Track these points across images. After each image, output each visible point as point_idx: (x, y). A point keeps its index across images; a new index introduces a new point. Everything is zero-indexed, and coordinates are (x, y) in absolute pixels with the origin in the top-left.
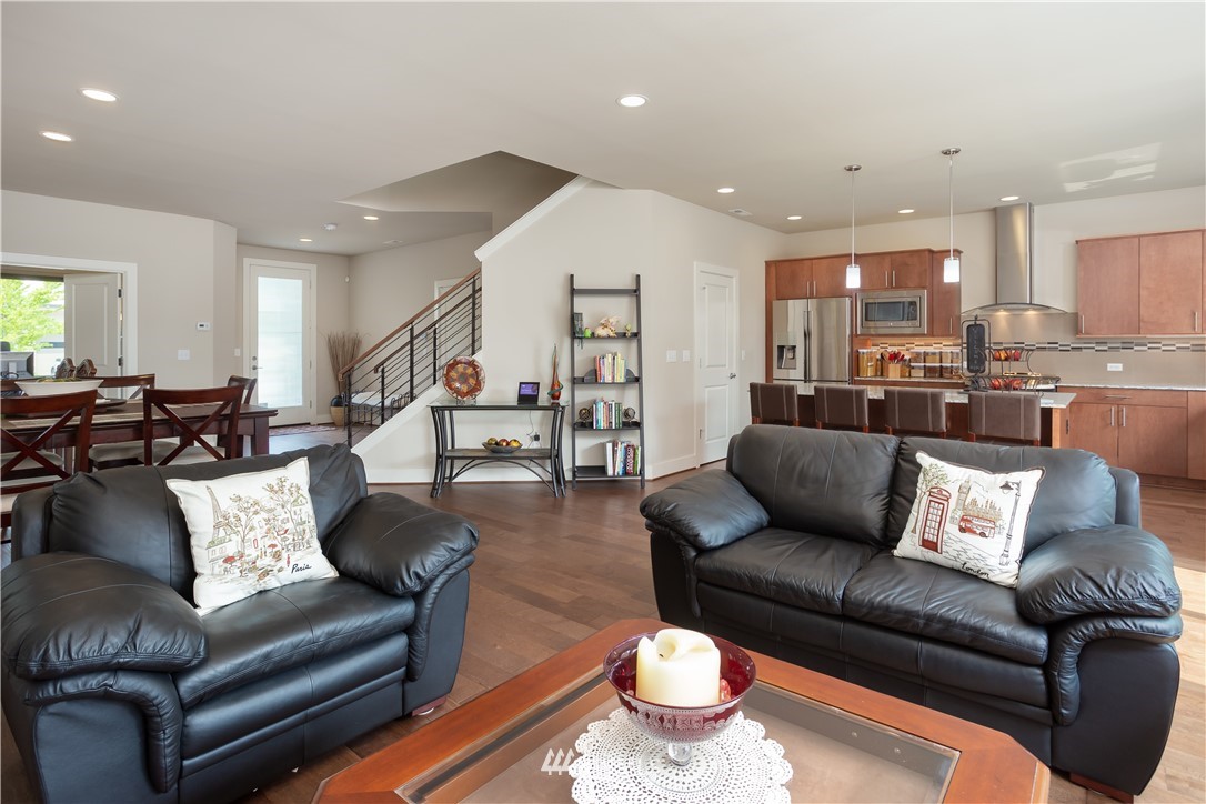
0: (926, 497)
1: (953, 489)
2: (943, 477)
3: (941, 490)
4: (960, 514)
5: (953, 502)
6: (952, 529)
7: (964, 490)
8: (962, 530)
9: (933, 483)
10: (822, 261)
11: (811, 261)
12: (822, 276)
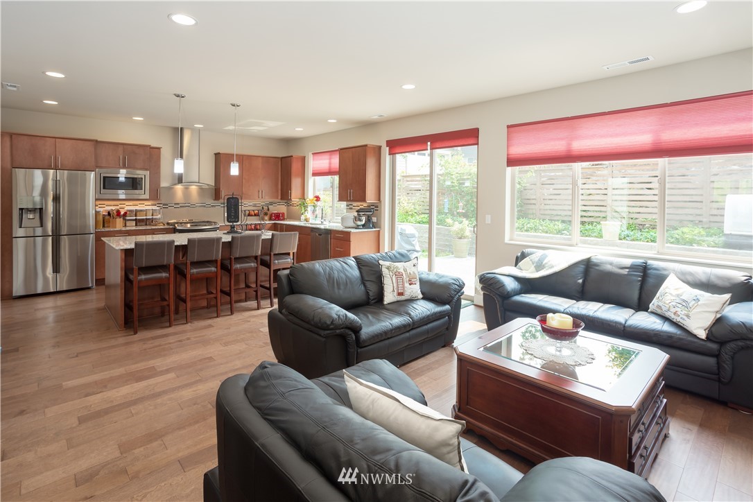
0: (394, 277)
1: (402, 270)
2: (397, 267)
3: (399, 272)
4: (408, 279)
5: (404, 275)
6: (407, 285)
7: (405, 270)
8: (410, 284)
9: (395, 270)
10: (67, 141)
11: (54, 139)
12: (66, 153)
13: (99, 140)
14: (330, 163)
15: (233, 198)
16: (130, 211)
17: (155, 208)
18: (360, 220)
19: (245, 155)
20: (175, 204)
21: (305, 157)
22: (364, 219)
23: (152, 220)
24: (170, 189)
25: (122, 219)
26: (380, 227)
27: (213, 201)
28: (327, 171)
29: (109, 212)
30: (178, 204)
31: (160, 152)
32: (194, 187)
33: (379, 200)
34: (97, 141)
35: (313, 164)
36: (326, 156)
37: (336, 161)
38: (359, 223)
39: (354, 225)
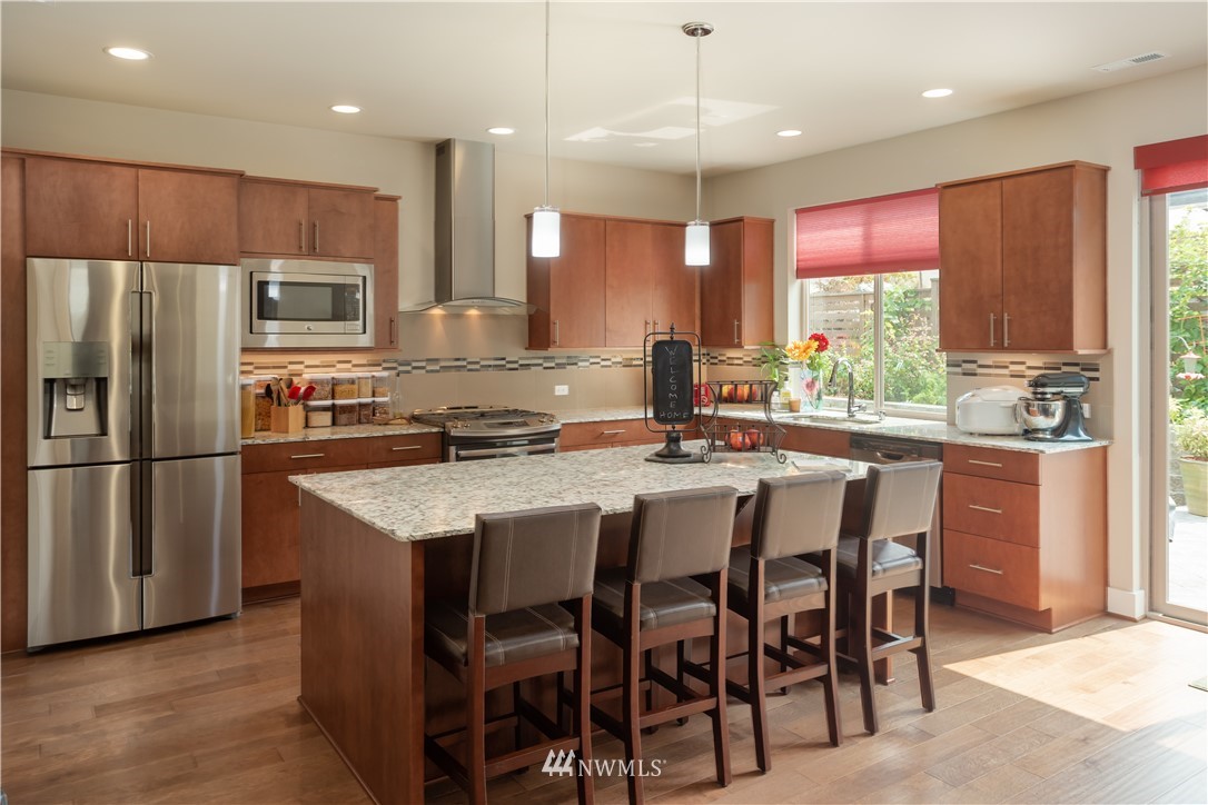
10: (165, 174)
11: (133, 170)
12: (163, 212)
13: (249, 173)
14: (867, 237)
15: (671, 343)
16: (322, 382)
17: (379, 373)
18: (1046, 412)
19: (610, 219)
20: (429, 360)
21: (771, 223)
22: (1058, 408)
23: (373, 407)
24: (417, 316)
25: (300, 407)
26: (1109, 436)
27: (525, 353)
28: (858, 259)
29: (268, 386)
30: (436, 360)
31: (396, 211)
32: (473, 312)
33: (1105, 346)
34: (241, 175)
35: (800, 241)
36: (856, 216)
37: (921, 227)
38: (1040, 421)
39: (1017, 428)
